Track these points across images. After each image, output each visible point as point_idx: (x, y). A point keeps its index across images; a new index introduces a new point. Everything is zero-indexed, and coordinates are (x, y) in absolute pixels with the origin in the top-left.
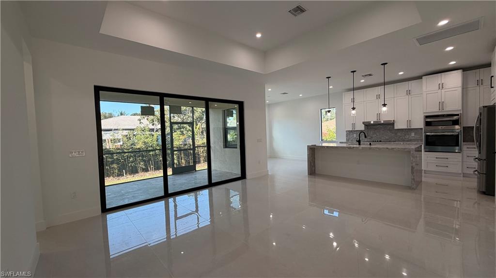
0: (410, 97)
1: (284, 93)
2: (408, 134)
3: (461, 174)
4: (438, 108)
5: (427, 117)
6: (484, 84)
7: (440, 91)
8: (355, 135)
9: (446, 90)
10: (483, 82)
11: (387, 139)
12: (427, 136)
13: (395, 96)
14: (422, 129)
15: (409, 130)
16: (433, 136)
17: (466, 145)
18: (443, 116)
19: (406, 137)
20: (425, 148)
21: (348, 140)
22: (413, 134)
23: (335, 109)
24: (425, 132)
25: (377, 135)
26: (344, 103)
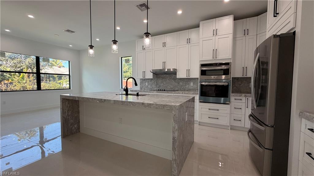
0: (190, 45)
1: (68, 31)
2: (188, 84)
3: (229, 126)
4: (212, 57)
5: (203, 65)
6: (250, 34)
7: (214, 37)
8: (147, 83)
9: (219, 37)
10: (249, 31)
11: (172, 88)
12: (202, 86)
13: (178, 45)
14: (198, 78)
15: (188, 80)
16: (207, 85)
17: (233, 96)
18: (216, 65)
19: (186, 87)
20: (200, 99)
21: (142, 88)
22: (192, 84)
23: (132, 57)
24: (201, 82)
25: (164, 84)
26: (136, 50)
